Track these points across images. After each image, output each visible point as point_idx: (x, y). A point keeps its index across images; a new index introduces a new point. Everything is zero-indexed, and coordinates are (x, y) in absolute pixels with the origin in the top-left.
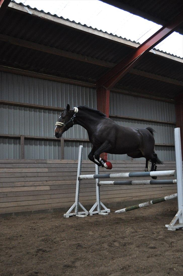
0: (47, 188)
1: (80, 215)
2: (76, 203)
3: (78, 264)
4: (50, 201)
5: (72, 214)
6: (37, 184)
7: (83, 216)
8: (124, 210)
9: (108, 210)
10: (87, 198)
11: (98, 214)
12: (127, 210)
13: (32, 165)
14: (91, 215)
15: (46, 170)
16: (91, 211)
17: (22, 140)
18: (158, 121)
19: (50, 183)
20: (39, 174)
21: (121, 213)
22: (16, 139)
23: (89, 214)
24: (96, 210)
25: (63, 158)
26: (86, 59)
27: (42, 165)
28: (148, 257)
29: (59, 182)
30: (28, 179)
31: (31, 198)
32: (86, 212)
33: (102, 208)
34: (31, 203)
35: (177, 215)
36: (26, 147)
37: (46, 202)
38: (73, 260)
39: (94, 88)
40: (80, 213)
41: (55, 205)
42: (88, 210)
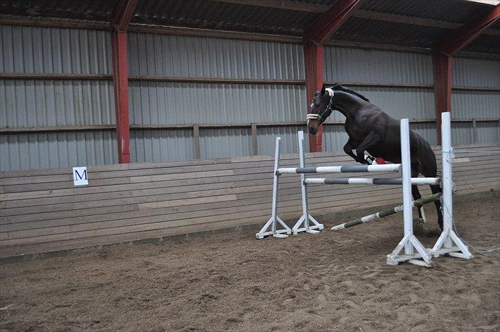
0: (234, 197)
1: (278, 234)
2: (272, 219)
3: (247, 317)
4: (238, 216)
5: (267, 234)
6: (218, 192)
7: (282, 236)
8: (342, 226)
9: (321, 226)
10: (291, 209)
11: (305, 232)
12: (346, 227)
13: (210, 167)
14: (295, 233)
15: (231, 172)
16: (296, 229)
17: (196, 130)
18: (404, 84)
19: (237, 190)
20: (221, 179)
21: (338, 231)
22: (188, 130)
23: (292, 233)
24: (302, 226)
25: (256, 153)
26: (283, 5)
27: (225, 166)
28: (338, 309)
29: (250, 188)
30: (204, 187)
31: (210, 212)
32: (288, 230)
33: (311, 224)
34: (210, 219)
35: (400, 243)
36: (202, 140)
37: (232, 217)
38: (241, 311)
39: (300, 44)
40: (278, 231)
41: (244, 221)
42: (291, 226)
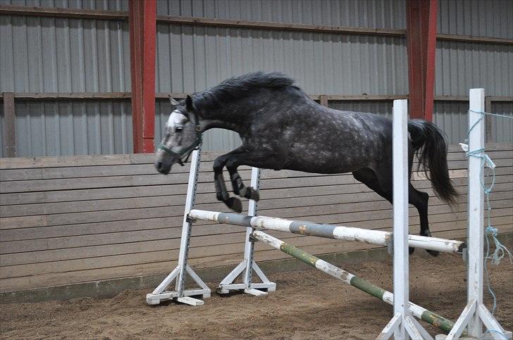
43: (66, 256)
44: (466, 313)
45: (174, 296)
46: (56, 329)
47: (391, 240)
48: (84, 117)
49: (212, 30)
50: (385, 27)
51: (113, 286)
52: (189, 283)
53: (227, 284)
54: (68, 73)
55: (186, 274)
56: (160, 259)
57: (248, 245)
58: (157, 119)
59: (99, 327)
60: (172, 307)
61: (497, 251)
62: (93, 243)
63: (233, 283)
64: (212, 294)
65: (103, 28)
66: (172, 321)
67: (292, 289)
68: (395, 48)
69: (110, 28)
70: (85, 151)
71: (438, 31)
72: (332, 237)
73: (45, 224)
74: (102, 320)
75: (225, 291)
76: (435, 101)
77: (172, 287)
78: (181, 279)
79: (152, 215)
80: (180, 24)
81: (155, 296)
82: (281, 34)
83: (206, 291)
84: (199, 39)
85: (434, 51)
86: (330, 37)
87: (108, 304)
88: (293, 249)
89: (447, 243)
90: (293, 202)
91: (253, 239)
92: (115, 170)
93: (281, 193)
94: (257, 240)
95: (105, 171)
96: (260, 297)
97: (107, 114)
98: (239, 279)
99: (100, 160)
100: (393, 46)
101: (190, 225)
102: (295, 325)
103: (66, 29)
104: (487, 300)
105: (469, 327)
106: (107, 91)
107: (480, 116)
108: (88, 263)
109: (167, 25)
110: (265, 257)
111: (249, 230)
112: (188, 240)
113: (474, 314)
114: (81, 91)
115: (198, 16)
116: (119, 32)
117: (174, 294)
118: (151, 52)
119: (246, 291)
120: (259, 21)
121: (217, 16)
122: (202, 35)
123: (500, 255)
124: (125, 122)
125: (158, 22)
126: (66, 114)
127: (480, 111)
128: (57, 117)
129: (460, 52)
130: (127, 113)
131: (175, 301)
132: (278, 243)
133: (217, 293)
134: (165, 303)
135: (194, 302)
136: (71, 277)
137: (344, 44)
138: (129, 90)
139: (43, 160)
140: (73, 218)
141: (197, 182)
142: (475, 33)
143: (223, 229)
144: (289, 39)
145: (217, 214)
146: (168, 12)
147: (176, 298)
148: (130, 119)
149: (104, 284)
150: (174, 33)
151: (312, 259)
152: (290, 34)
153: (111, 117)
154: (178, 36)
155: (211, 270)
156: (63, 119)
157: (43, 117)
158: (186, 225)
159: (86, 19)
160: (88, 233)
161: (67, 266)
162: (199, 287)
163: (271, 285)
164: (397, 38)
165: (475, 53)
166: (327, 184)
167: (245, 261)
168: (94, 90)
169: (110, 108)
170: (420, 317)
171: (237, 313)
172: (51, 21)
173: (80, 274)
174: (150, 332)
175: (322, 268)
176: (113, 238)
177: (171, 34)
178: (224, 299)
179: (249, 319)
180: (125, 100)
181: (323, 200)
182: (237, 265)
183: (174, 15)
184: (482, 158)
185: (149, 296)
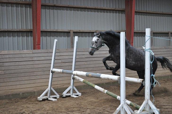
43: (10, 84)
44: (144, 103)
45: (47, 98)
46: (7, 109)
47: (119, 79)
48: (17, 37)
49: (60, 8)
50: (118, 7)
51: (26, 94)
52: (52, 93)
53: (65, 94)
54: (11, 22)
55: (51, 91)
56: (43, 85)
57: (72, 80)
58: (41, 38)
59: (21, 108)
60: (46, 101)
61: (154, 82)
62: (20, 80)
63: (67, 93)
64: (60, 97)
65: (23, 7)
66: (46, 106)
67: (87, 95)
68: (121, 15)
69: (25, 7)
70: (17, 49)
71: (135, 9)
72: (100, 78)
73: (3, 73)
74: (23, 106)
75: (64, 96)
76: (134, 33)
77: (46, 95)
78: (49, 92)
79: (40, 70)
80: (49, 6)
81: (40, 98)
82: (83, 10)
83: (58, 96)
84: (55, 11)
85: (134, 16)
86: (99, 11)
87: (24, 101)
88: (87, 82)
89: (138, 80)
90: (87, 66)
91: (74, 79)
92: (27, 55)
93: (83, 63)
94: (75, 79)
95: (23, 56)
96: (76, 98)
97: (24, 36)
98: (69, 92)
99: (22, 52)
100: (120, 14)
101: (53, 74)
102: (88, 107)
103: (10, 7)
104: (151, 98)
105: (145, 108)
106: (24, 28)
107: (149, 38)
108: (18, 87)
109: (45, 6)
110: (78, 85)
111: (72, 76)
112: (52, 79)
113: (147, 103)
114: (15, 28)
115: (55, 3)
116: (28, 9)
117: (47, 97)
118: (39, 15)
119: (71, 96)
120: (75, 5)
121: (62, 4)
122: (56, 10)
123: (155, 84)
124: (30, 39)
125: (42, 5)
126: (10, 36)
127: (149, 36)
128: (7, 37)
129: (143, 16)
130: (31, 36)
131: (47, 99)
132: (82, 80)
133: (61, 97)
134: (44, 100)
135: (54, 100)
136: (12, 91)
137: (104, 13)
138: (32, 28)
139: (2, 52)
140: (12, 71)
141: (55, 59)
142: (148, 10)
143: (64, 75)
144: (86, 11)
145: (61, 70)
146: (45, 2)
147: (48, 98)
148: (32, 38)
149: (23, 94)
150: (47, 9)
151: (93, 85)
152: (86, 10)
153: (25, 37)
154: (48, 10)
155: (59, 89)
156: (9, 38)
157: (2, 37)
158: (51, 74)
159: (17, 4)
160: (18, 76)
161: (11, 87)
162: (55, 95)
163: (80, 94)
164: (122, 11)
165: (148, 16)
166: (98, 60)
167: (71, 86)
168: (20, 28)
169: (25, 34)
170: (129, 105)
171: (68, 103)
172: (5, 5)
173: (15, 90)
174: (39, 110)
175: (97, 88)
176: (27, 78)
177: (46, 9)
178: (64, 99)
179: (72, 105)
180: (31, 32)
181: (97, 66)
182: (68, 87)
183: (47, 3)
184: (150, 51)
185: (38, 98)
